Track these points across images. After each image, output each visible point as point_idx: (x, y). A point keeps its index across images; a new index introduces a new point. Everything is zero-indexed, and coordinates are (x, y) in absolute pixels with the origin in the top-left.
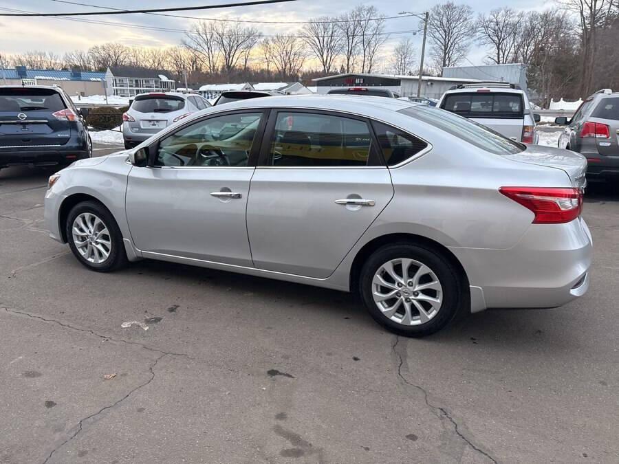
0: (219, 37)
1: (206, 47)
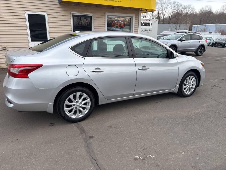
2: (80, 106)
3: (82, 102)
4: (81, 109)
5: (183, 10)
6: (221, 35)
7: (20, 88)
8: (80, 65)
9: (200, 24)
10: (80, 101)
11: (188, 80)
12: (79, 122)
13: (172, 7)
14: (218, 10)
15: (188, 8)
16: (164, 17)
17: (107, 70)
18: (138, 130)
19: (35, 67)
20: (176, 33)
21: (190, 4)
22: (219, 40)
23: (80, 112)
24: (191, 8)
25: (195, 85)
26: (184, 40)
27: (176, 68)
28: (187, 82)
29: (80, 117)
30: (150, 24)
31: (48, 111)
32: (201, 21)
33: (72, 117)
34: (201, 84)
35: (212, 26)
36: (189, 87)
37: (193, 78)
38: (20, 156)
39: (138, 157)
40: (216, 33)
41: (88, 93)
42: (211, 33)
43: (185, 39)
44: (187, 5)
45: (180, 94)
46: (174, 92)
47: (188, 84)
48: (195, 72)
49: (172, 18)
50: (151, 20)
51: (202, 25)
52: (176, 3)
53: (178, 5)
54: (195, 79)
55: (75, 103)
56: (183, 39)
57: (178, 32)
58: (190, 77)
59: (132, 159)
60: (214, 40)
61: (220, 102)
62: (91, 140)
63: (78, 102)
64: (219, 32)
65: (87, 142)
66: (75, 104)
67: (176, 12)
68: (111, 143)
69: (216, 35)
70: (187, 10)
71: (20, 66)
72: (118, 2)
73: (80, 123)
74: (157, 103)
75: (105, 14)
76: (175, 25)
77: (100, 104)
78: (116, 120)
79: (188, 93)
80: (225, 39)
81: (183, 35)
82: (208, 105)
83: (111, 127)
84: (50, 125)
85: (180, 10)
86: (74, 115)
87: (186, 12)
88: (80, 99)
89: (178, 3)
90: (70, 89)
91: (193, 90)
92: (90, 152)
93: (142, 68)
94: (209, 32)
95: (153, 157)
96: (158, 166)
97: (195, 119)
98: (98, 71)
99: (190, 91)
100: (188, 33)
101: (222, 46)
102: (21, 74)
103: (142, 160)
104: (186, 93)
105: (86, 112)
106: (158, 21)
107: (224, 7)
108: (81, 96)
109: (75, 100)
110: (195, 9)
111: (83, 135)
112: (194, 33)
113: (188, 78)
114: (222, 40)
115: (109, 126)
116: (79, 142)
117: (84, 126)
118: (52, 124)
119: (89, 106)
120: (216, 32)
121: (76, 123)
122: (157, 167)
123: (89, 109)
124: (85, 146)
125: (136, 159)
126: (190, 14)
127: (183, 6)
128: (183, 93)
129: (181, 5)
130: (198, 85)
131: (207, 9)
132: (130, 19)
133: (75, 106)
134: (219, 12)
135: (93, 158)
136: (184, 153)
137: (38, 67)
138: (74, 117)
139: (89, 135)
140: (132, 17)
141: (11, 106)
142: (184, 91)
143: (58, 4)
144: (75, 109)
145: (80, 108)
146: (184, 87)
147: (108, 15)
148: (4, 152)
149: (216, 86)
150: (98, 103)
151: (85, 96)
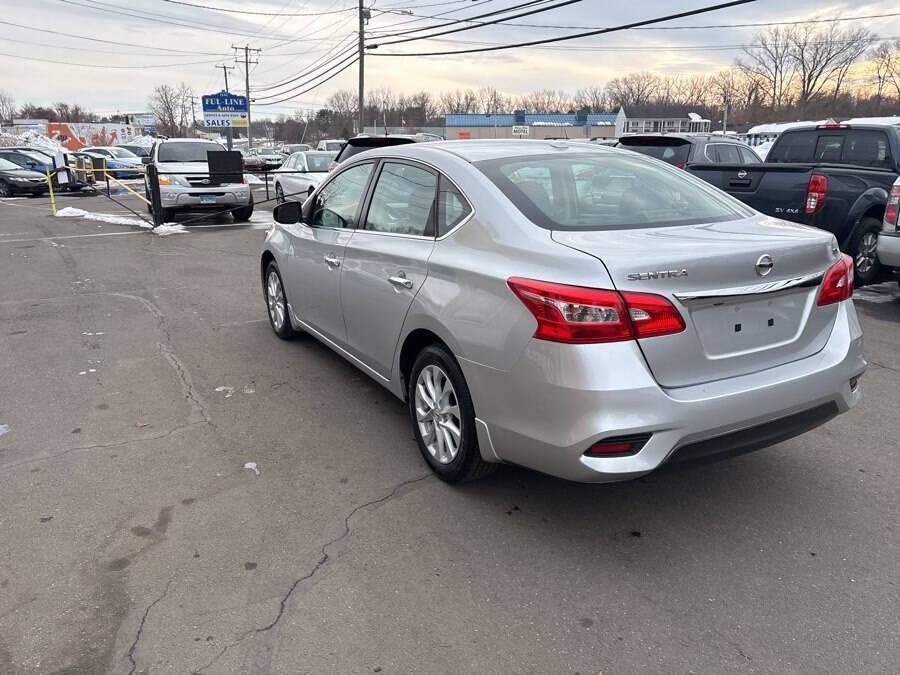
0: (797, 48)
1: (772, 66)
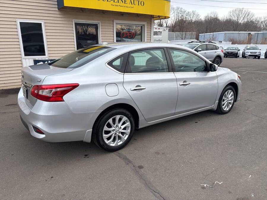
2: (120, 131)
3: (121, 127)
4: (120, 135)
5: (187, 17)
6: (232, 44)
7: (50, 114)
8: (120, 83)
9: (206, 33)
10: (120, 125)
11: (227, 94)
12: (118, 150)
13: (175, 13)
14: (225, 16)
15: (192, 14)
16: (167, 25)
17: (148, 87)
18: (190, 155)
19: (71, 88)
20: (190, 43)
21: (194, 11)
22: (230, 49)
23: (120, 138)
24: (195, 15)
25: (233, 100)
26: (200, 51)
27: (215, 81)
28: (225, 97)
29: (119, 144)
30: (160, 32)
31: (84, 140)
32: (207, 29)
33: (111, 145)
34: (239, 98)
35: (221, 35)
36: (228, 102)
37: (231, 92)
38: (64, 197)
39: (205, 185)
40: (227, 42)
41: (128, 115)
42: (221, 42)
43: (200, 49)
44: (191, 12)
45: (219, 111)
46: (213, 109)
47: (226, 100)
48: (233, 86)
49: (176, 26)
50: (160, 29)
51: (209, 33)
52: (179, 9)
53: (182, 11)
54: (233, 93)
55: (115, 128)
56: (199, 49)
57: (192, 42)
58: (228, 91)
59: (199, 188)
60: (225, 50)
61: (261, 117)
62: (142, 170)
63: (117, 126)
64: (230, 41)
65: (138, 173)
66: (114, 130)
67: (180, 19)
68: (167, 171)
69: (227, 44)
70: (192, 16)
71: (51, 87)
72: (129, 7)
73: (120, 151)
74: (197, 122)
75: (113, 21)
76: (181, 34)
77: (140, 127)
78: (160, 145)
79: (227, 109)
80: (237, 48)
81: (199, 44)
82: (251, 122)
83: (158, 153)
84: (84, 156)
85: (184, 17)
86: (113, 143)
87: (190, 19)
88: (119, 123)
89: (182, 9)
90: (109, 112)
91: (231, 105)
92: (147, 184)
93: (183, 83)
94: (219, 42)
95: (221, 183)
96: (231, 192)
97: (245, 138)
98: (138, 89)
99: (229, 107)
100: (203, 43)
101: (235, 56)
102: (55, 96)
103: (211, 188)
104: (224, 109)
105: (126, 138)
106: (168, 29)
107: (230, 13)
108: (120, 120)
109: (114, 124)
110: (200, 16)
111: (130, 165)
112: (209, 43)
113: (226, 93)
114: (233, 50)
115: (155, 153)
116: (129, 174)
117: (126, 155)
118: (86, 155)
119: (129, 131)
120: (225, 40)
121: (115, 152)
122: (230, 194)
123: (129, 134)
124: (139, 178)
125: (203, 188)
126: (195, 21)
127: (186, 12)
128: (222, 109)
129: (185, 12)
130: (235, 100)
131: (213, 16)
132: (142, 27)
133: (115, 132)
134: (225, 18)
135: (155, 191)
136: (251, 176)
137: (74, 87)
138: (113, 145)
139: (137, 165)
140: (144, 25)
141: (42, 136)
142: (223, 107)
143: (58, 10)
144: (115, 135)
145: (119, 133)
146: (223, 103)
147: (117, 22)
148: (42, 195)
149: (249, 100)
150: (138, 127)
151: (125, 118)
